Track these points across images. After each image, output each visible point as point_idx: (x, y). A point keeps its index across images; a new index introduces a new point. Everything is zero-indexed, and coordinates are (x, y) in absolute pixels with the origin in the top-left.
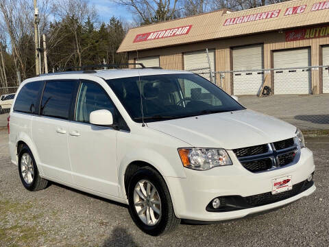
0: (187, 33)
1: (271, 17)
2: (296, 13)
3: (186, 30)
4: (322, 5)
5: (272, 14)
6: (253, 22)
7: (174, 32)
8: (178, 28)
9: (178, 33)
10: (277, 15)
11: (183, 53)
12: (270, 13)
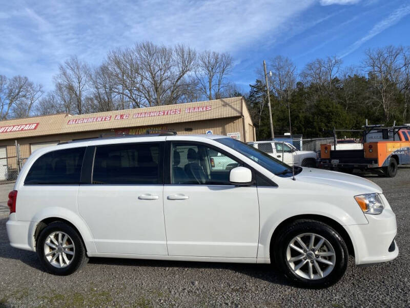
0: (35, 128)
1: (105, 120)
2: (123, 118)
3: (33, 126)
4: (140, 115)
5: (106, 118)
6: (91, 123)
7: (22, 127)
8: (26, 125)
9: (26, 128)
10: (109, 119)
11: (30, 144)
12: (104, 118)
